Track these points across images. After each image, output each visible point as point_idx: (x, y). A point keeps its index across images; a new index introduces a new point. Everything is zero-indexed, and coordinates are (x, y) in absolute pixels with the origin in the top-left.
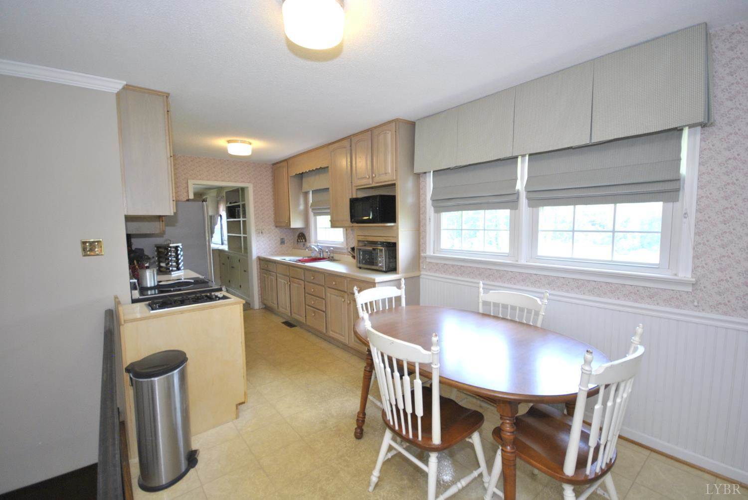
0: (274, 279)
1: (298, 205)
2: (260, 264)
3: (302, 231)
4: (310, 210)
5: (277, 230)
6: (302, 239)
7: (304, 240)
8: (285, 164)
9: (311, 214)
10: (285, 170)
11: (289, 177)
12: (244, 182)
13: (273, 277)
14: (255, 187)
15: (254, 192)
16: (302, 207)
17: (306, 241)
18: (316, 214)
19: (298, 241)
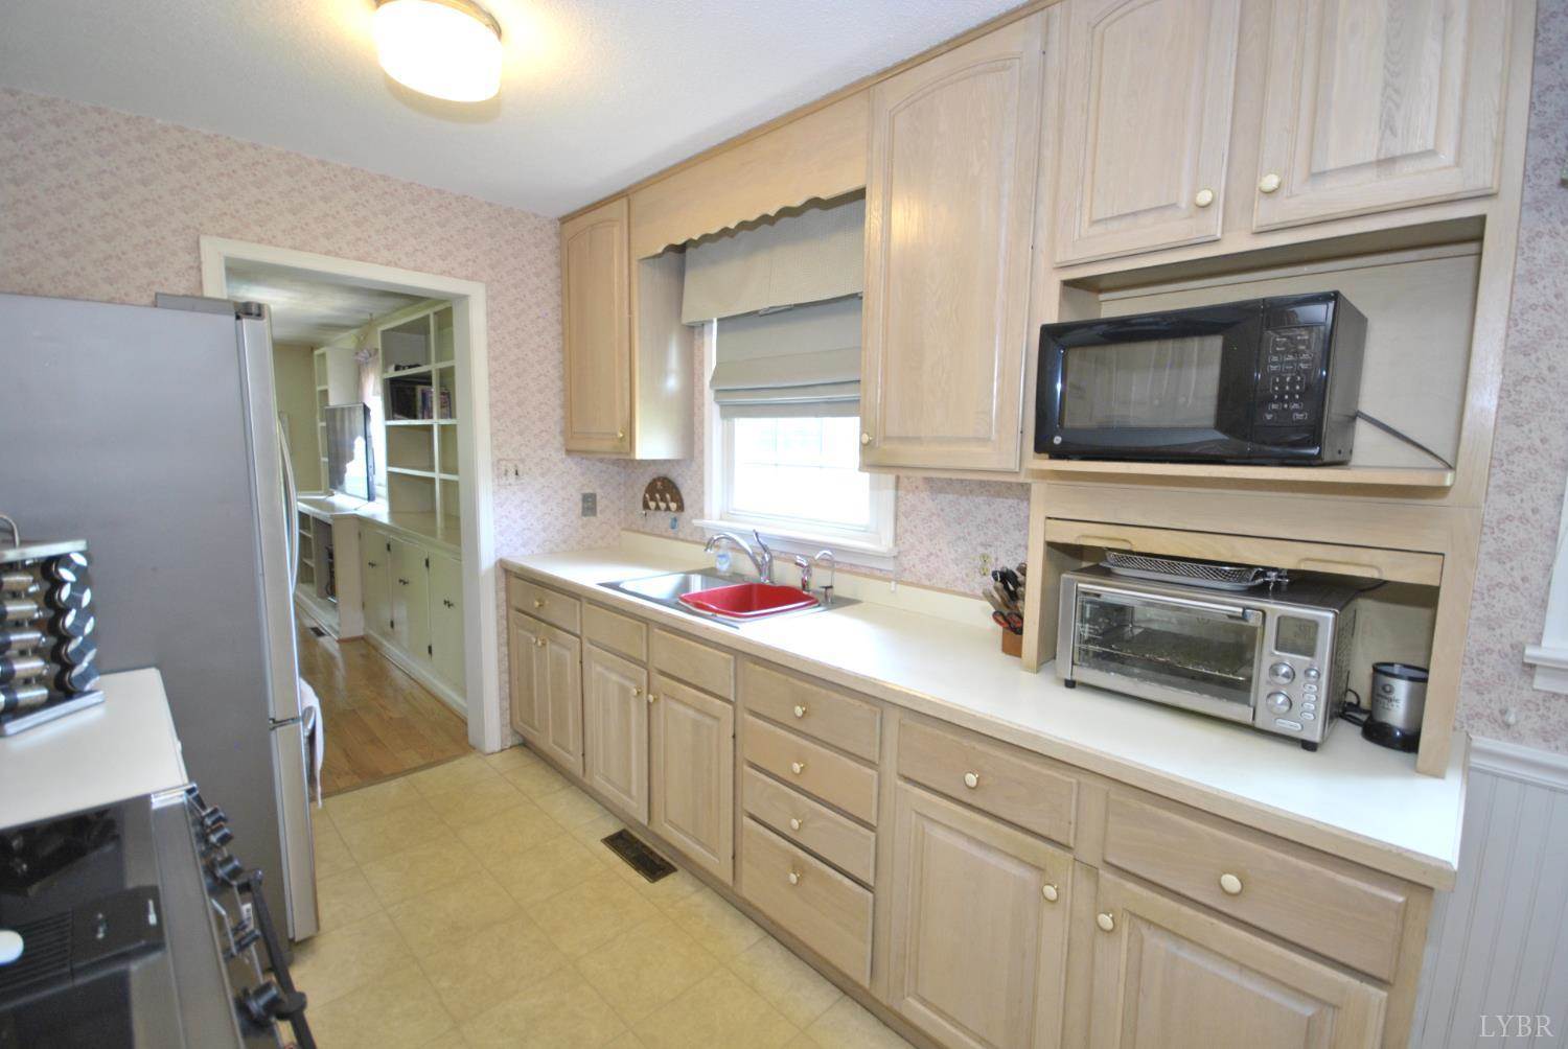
0: (570, 658)
1: (663, 373)
2: (508, 590)
3: (662, 472)
4: (709, 394)
5: (570, 463)
6: (663, 499)
7: (673, 506)
8: (620, 206)
9: (711, 410)
10: (618, 234)
11: (634, 263)
12: (450, 274)
13: (567, 654)
14: (491, 298)
15: (489, 314)
16: (673, 383)
17: (681, 508)
18: (730, 411)
19: (646, 506)
